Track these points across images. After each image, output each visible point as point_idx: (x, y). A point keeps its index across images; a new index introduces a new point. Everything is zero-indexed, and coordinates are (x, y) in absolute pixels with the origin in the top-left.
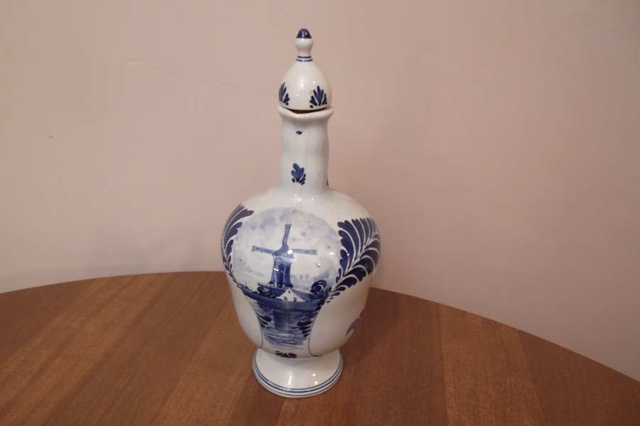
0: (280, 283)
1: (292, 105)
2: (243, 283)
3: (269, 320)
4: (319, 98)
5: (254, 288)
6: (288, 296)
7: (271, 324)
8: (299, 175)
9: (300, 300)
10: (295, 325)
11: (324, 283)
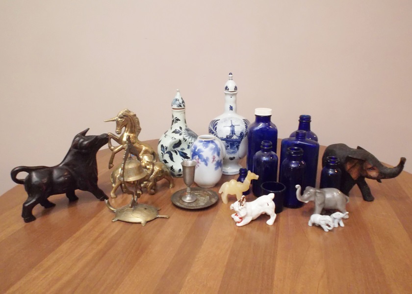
0: (232, 133)
1: (230, 90)
2: (221, 137)
3: (228, 146)
4: (236, 88)
5: (225, 137)
6: (235, 137)
7: (229, 148)
8: (231, 108)
9: (237, 138)
10: (235, 147)
11: (242, 133)
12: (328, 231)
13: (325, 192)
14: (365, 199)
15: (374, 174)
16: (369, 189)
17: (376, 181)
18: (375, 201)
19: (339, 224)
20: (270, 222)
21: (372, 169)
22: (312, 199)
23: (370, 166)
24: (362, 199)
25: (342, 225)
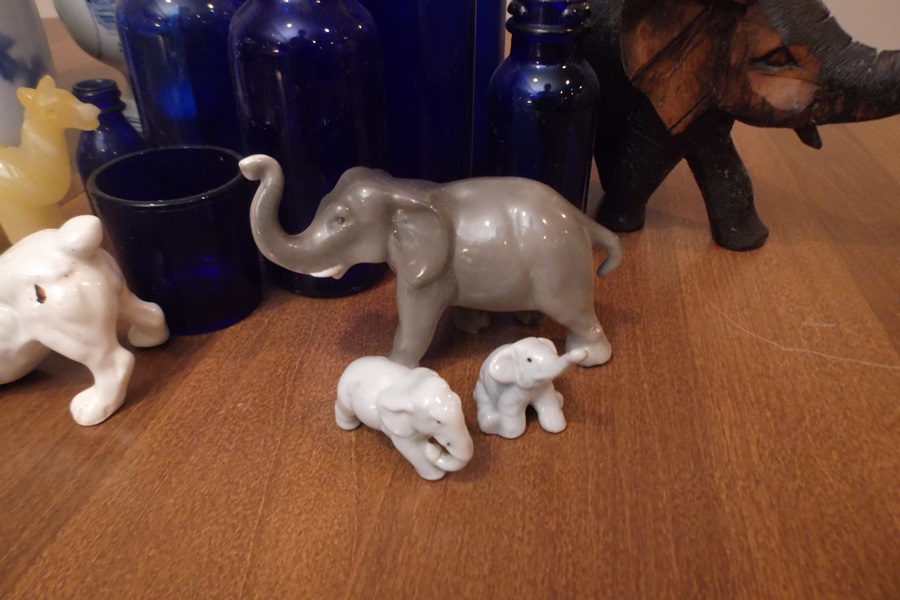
12: (435, 476)
13: (456, 204)
14: (722, 237)
15: (784, 90)
16: (746, 184)
17: (789, 134)
18: (770, 247)
19: (531, 413)
20: (89, 406)
21: (783, 58)
22: (366, 253)
23: (769, 42)
24: (705, 236)
25: (551, 417)
